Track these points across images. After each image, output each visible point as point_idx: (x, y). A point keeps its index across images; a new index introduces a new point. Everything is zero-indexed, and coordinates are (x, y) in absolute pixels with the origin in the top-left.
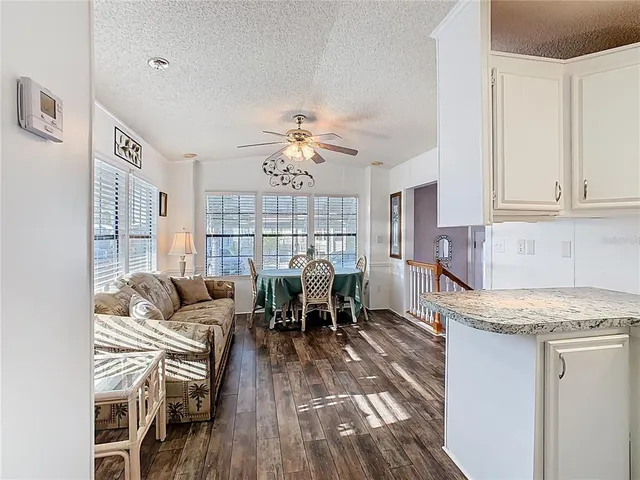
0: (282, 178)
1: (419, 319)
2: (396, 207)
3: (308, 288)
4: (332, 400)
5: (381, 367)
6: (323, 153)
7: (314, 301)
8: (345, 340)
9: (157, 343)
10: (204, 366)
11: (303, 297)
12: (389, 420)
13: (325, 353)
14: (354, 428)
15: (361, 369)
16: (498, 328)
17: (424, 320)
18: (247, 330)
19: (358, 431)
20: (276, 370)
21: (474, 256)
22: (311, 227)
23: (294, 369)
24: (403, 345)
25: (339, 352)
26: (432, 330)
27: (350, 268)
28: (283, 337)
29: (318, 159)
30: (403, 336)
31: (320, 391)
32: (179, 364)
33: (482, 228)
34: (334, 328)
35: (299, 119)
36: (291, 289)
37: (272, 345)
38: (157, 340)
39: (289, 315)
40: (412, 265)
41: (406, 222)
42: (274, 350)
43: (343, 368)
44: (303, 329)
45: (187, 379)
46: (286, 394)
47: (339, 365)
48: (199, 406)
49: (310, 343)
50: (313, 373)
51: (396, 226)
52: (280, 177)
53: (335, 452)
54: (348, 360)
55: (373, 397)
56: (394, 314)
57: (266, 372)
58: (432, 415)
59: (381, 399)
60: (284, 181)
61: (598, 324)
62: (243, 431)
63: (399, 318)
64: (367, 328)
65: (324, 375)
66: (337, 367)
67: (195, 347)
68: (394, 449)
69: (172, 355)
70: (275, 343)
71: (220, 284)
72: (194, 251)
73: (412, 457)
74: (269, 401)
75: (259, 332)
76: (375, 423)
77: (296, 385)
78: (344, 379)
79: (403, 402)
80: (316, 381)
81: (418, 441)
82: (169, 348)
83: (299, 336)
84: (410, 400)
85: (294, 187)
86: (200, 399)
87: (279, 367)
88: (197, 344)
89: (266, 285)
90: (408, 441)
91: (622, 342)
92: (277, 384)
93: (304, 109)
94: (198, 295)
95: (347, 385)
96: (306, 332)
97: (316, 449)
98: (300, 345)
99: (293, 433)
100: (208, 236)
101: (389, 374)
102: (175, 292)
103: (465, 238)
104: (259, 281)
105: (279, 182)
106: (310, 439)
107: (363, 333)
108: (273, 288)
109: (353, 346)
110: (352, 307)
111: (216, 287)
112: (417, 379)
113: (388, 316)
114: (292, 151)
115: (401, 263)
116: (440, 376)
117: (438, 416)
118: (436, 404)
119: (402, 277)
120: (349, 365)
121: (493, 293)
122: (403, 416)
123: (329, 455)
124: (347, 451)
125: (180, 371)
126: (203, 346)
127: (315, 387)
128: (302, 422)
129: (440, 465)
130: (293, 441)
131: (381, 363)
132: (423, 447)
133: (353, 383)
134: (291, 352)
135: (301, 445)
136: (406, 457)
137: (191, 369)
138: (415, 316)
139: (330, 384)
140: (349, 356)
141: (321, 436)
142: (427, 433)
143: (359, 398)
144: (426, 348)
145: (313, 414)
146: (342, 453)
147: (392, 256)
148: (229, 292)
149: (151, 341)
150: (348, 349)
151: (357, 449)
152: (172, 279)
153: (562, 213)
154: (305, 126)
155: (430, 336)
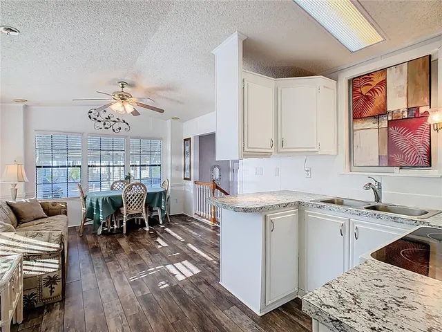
0: (105, 124)
1: (203, 217)
2: (187, 148)
3: (127, 203)
4: (152, 271)
5: (181, 248)
6: (140, 109)
7: (132, 212)
8: (156, 236)
9: (15, 249)
10: (57, 261)
11: (124, 210)
12: (189, 274)
13: (143, 245)
14: (168, 283)
15: (168, 251)
16: (246, 210)
17: (205, 218)
18: (78, 238)
19: (171, 284)
20: (109, 260)
21: (233, 176)
22: (127, 160)
23: (122, 258)
24: (194, 233)
25: (153, 243)
26: (210, 223)
27: (156, 188)
28: (109, 239)
29: (135, 113)
30: (194, 228)
31: (142, 267)
32: (34, 263)
33: (237, 162)
34: (147, 229)
35: (123, 85)
36: (114, 205)
37: (102, 245)
38: (15, 247)
39: (112, 224)
40: (198, 184)
41: (194, 158)
42: (104, 248)
43: (157, 251)
44: (125, 232)
45: (40, 273)
46: (119, 273)
47: (153, 250)
48: (51, 292)
49: (131, 240)
50: (136, 258)
51: (188, 159)
52: (102, 123)
53: (157, 298)
54: (159, 247)
55: (178, 265)
56: (186, 216)
57: (101, 262)
58: (213, 268)
59: (183, 265)
60: (106, 126)
61: (287, 205)
62: (91, 300)
63: (190, 218)
64: (169, 226)
65: (144, 258)
66: (152, 251)
67: (50, 247)
68: (193, 289)
69: (27, 257)
70: (104, 244)
71: (54, 204)
72: (26, 180)
73: (203, 291)
74: (107, 280)
75: (89, 238)
76: (180, 278)
77: (126, 267)
78: (158, 258)
79: (196, 264)
80: (139, 262)
81: (206, 283)
82: (26, 251)
83: (122, 237)
84: (200, 262)
85: (114, 131)
86: (53, 286)
87: (110, 258)
88: (52, 245)
89: (95, 203)
90: (200, 283)
91: (295, 212)
92: (110, 268)
93: (126, 78)
94: (34, 215)
95: (161, 261)
96: (127, 234)
97: (145, 299)
98: (123, 242)
99: (128, 294)
100: (37, 167)
101: (186, 251)
102: (12, 213)
103: (228, 167)
104: (88, 201)
105: (102, 126)
106: (141, 295)
107: (167, 230)
108: (100, 204)
109: (162, 238)
110: (159, 214)
111: (51, 207)
112: (203, 251)
113: (183, 218)
114: (117, 107)
115: (191, 183)
116: (217, 248)
117: (216, 268)
118: (215, 262)
119: (192, 192)
120: (160, 250)
121: (243, 195)
122: (196, 271)
123: (154, 300)
124: (165, 296)
125: (34, 268)
126: (58, 246)
127: (139, 265)
128: (133, 287)
129: (219, 291)
130: (129, 298)
131: (181, 245)
132: (209, 285)
133: (164, 259)
134: (118, 247)
135: (135, 299)
136: (200, 291)
137: (45, 265)
138: (200, 216)
139: (149, 262)
140: (159, 244)
141: (148, 291)
142: (211, 278)
143: (169, 267)
144: (208, 234)
145: (140, 281)
146: (163, 297)
147: (185, 179)
148: (64, 210)
149: (8, 248)
150: (159, 240)
151: (171, 294)
152: (7, 203)
153: (273, 154)
154: (127, 89)
155: (209, 227)
